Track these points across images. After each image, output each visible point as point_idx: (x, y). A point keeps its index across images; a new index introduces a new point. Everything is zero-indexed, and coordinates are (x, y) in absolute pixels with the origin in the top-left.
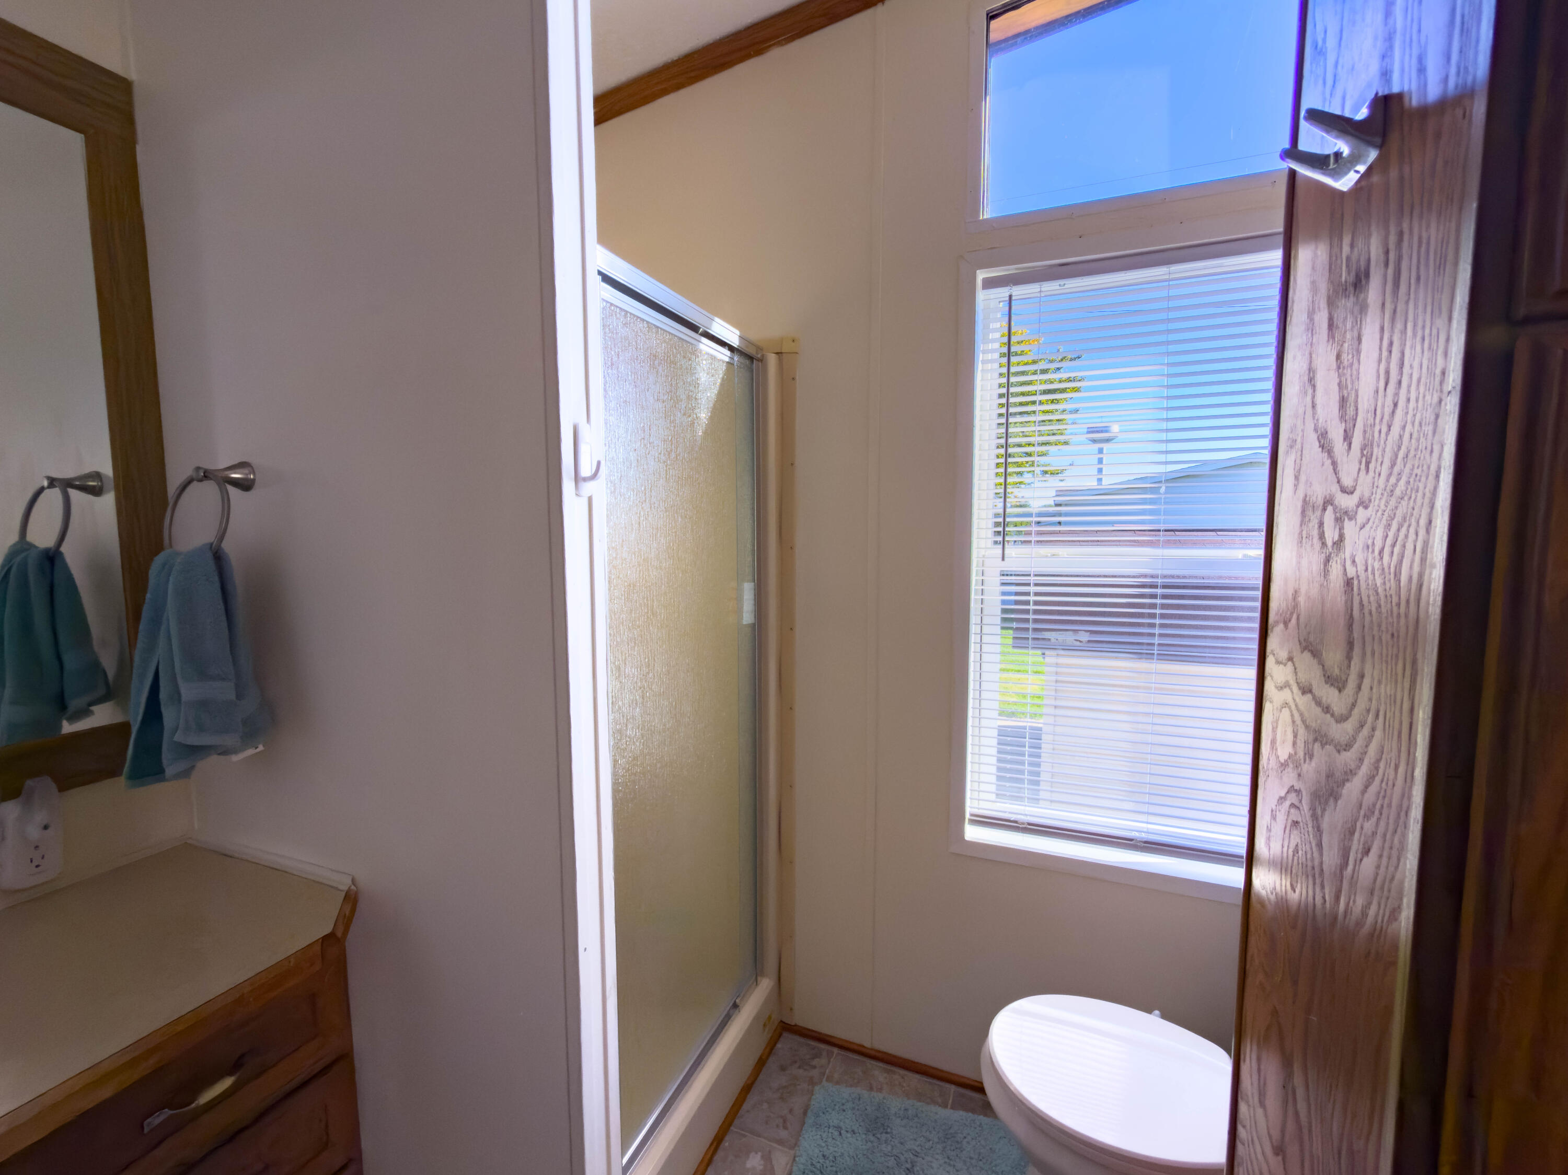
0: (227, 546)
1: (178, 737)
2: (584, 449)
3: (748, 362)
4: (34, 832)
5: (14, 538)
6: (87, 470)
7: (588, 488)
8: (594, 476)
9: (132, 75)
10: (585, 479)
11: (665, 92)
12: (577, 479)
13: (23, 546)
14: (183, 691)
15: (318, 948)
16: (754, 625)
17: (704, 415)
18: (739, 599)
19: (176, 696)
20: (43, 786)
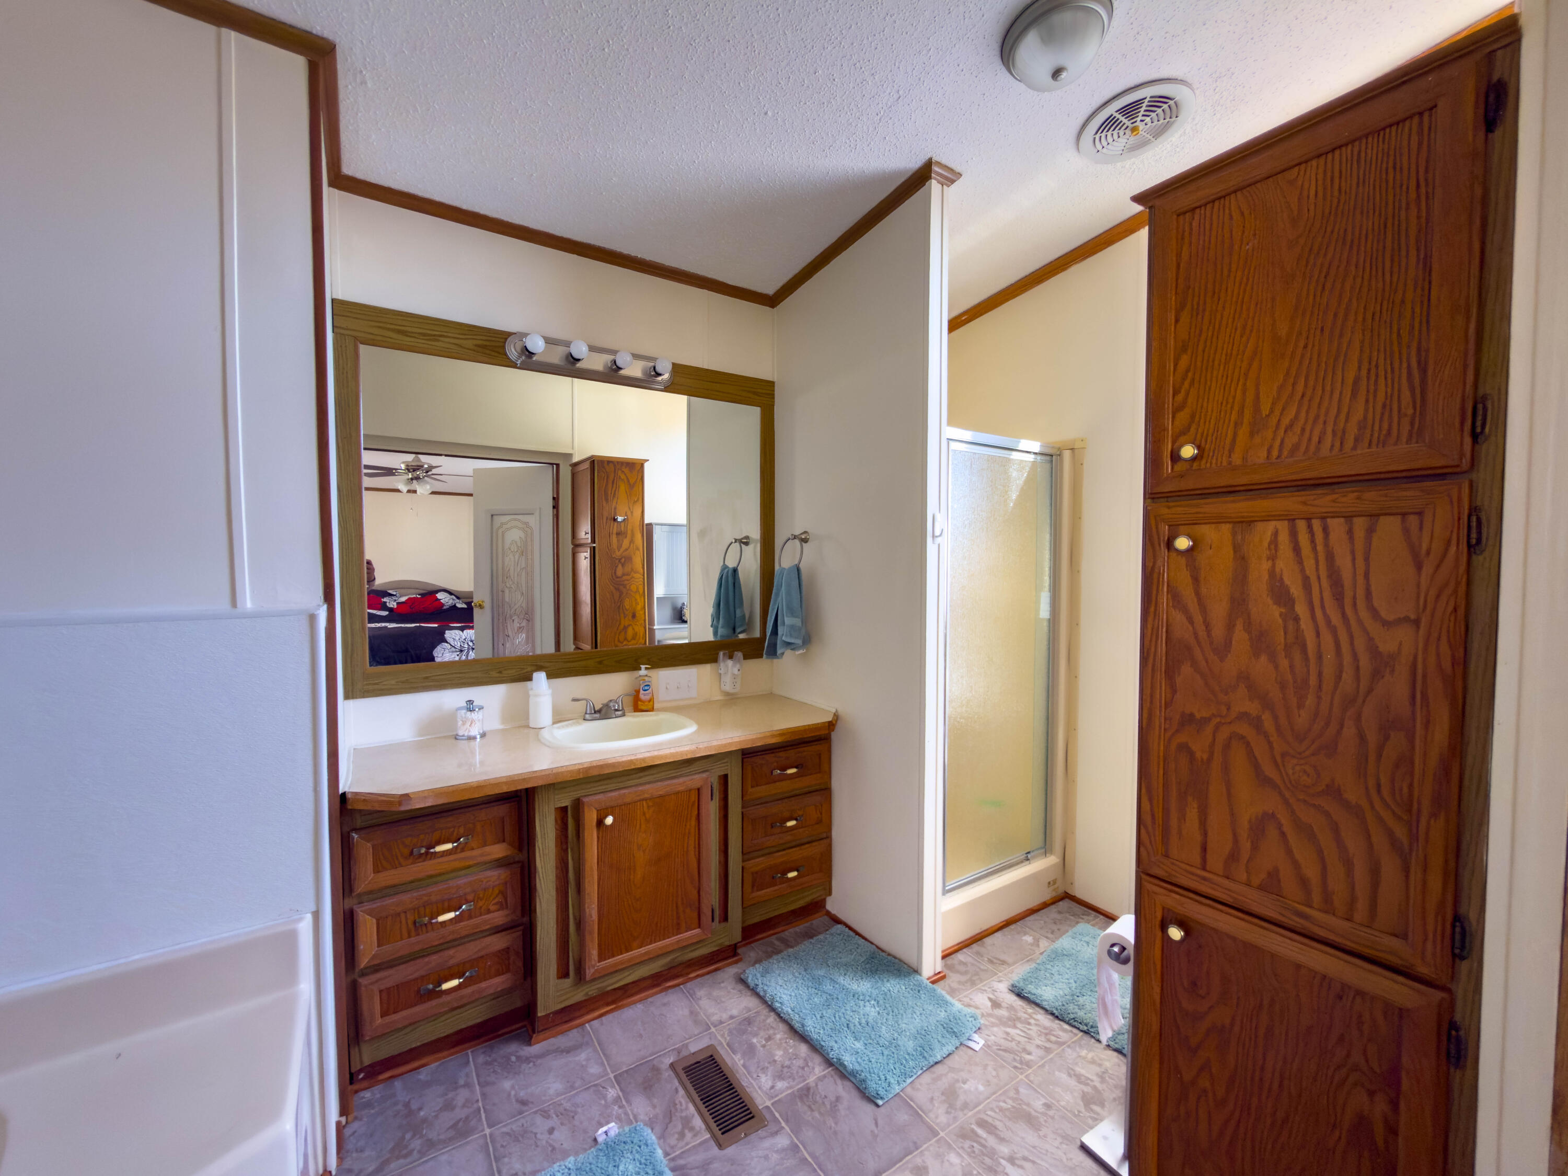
0: (801, 566)
1: (784, 638)
2: (937, 524)
3: (1048, 458)
4: (736, 671)
5: (722, 564)
6: (744, 535)
7: (939, 540)
8: (941, 535)
9: (775, 380)
10: (937, 537)
11: (1007, 300)
12: (934, 536)
13: (725, 567)
14: (786, 619)
15: (827, 725)
16: (1049, 619)
17: (1014, 496)
18: (1037, 602)
19: (784, 623)
20: (739, 655)
